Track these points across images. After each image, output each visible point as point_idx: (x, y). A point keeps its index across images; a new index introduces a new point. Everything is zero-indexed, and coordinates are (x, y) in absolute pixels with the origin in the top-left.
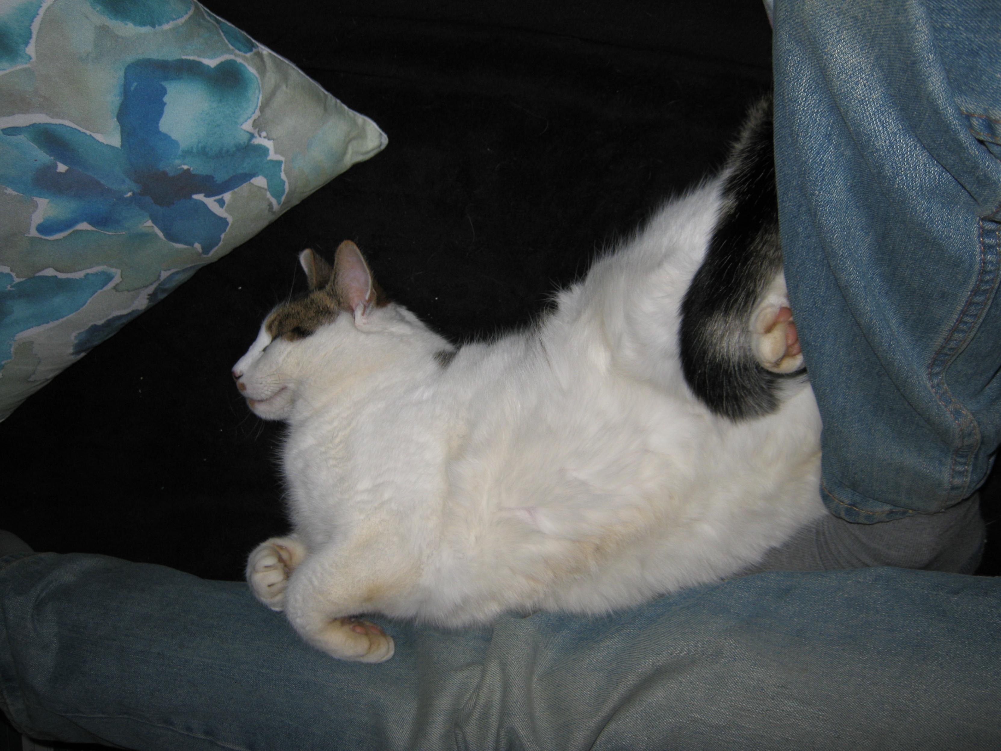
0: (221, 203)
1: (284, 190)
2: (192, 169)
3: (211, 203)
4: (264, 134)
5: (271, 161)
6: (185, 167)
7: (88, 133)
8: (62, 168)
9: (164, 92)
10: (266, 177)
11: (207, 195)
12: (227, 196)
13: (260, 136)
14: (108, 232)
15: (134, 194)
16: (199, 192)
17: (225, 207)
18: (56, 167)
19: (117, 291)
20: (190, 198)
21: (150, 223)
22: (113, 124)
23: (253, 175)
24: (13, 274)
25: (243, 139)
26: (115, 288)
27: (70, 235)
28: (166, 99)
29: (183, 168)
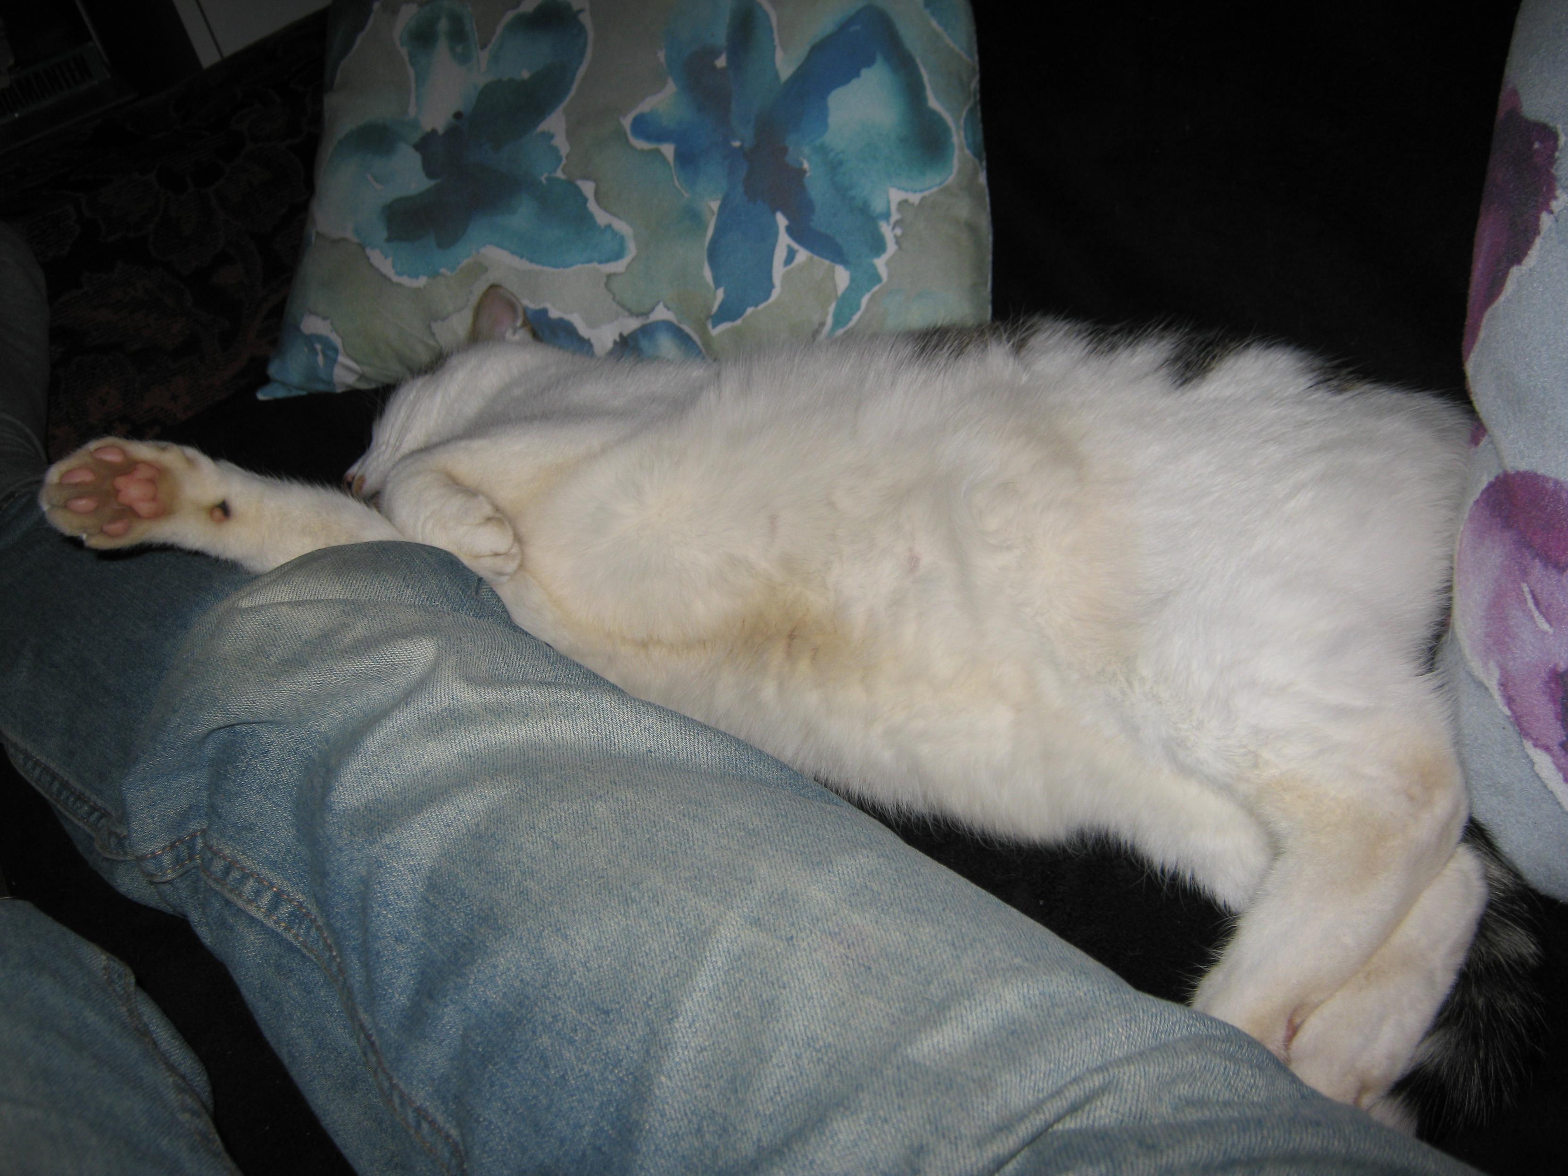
0: (791, 256)
1: (850, 319)
2: (808, 175)
3: (784, 240)
4: (898, 232)
5: (873, 267)
6: (806, 165)
7: (777, 42)
8: (721, 62)
9: (869, 62)
10: (852, 280)
11: (790, 230)
12: (803, 255)
13: (894, 228)
14: (678, 179)
15: (741, 147)
16: (786, 215)
17: (788, 268)
18: (717, 56)
19: (607, 285)
20: (774, 213)
21: (715, 205)
22: (801, 51)
23: (845, 263)
24: (564, 161)
25: (878, 206)
26: (609, 276)
27: (650, 152)
28: (864, 72)
29: (802, 164)
